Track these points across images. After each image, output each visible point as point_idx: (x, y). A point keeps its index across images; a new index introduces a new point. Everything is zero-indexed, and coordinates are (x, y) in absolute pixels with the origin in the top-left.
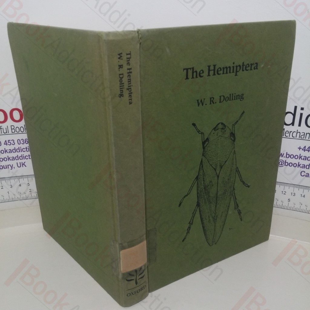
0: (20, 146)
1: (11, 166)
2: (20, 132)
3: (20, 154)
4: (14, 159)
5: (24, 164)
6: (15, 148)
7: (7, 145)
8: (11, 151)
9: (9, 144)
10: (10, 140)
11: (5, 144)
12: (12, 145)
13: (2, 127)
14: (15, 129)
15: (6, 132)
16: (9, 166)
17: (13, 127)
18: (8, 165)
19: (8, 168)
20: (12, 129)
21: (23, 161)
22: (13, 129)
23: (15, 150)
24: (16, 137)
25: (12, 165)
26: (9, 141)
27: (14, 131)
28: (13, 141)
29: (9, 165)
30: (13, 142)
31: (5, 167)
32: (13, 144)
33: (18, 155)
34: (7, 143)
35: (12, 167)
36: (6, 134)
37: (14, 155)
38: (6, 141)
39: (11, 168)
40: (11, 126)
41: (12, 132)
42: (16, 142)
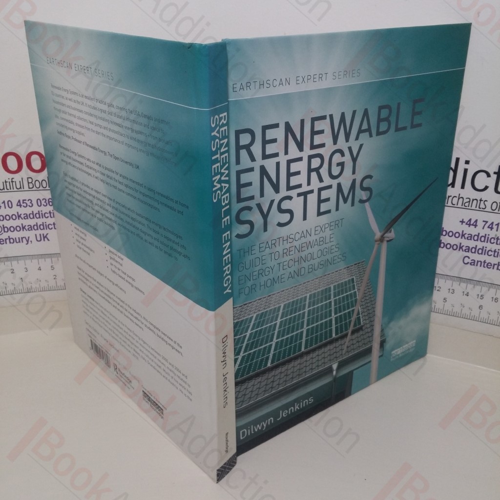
0: (40, 209)
1: (27, 238)
2: (41, 188)
3: (40, 221)
4: (31, 228)
5: (46, 237)
6: (33, 212)
7: (21, 207)
8: (27, 217)
9: (24, 206)
10: (25, 200)
11: (17, 205)
12: (28, 206)
13: (13, 180)
14: (33, 183)
15: (21, 188)
16: (24, 239)
17: (30, 180)
18: (22, 238)
19: (22, 242)
20: (29, 183)
21: (45, 232)
22: (31, 183)
23: (33, 215)
24: (34, 196)
25: (29, 237)
26: (23, 200)
27: (32, 185)
28: (30, 201)
29: (24, 237)
30: (31, 203)
31: (18, 241)
32: (31, 205)
33: (37, 223)
34: (22, 204)
35: (28, 241)
36: (20, 190)
37: (32, 222)
38: (19, 201)
39: (26, 242)
40: (28, 178)
41: (29, 188)
42: (34, 202)
